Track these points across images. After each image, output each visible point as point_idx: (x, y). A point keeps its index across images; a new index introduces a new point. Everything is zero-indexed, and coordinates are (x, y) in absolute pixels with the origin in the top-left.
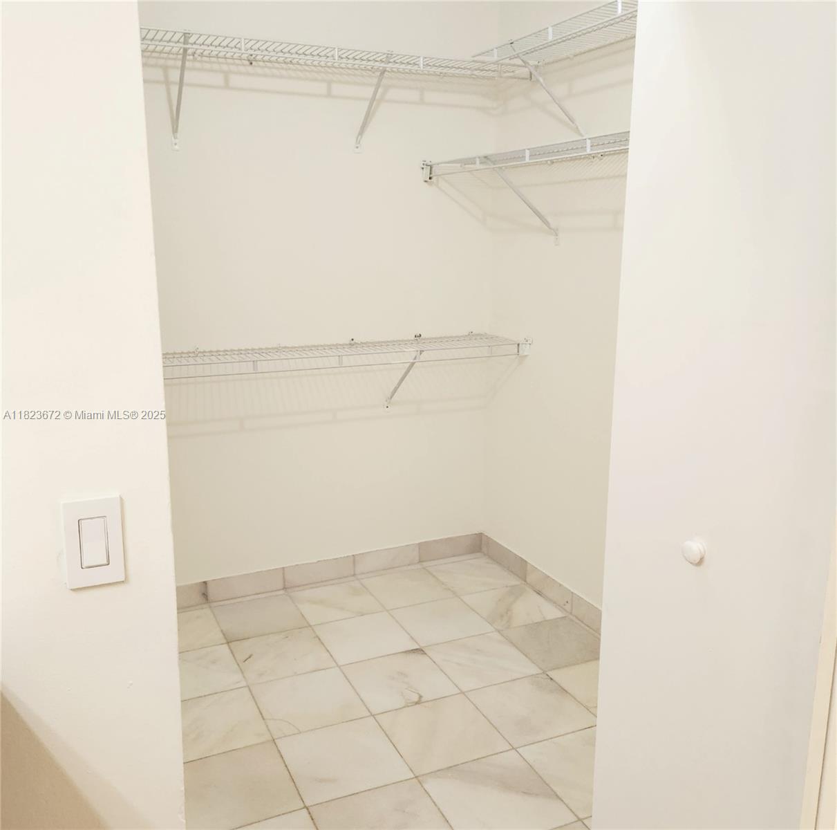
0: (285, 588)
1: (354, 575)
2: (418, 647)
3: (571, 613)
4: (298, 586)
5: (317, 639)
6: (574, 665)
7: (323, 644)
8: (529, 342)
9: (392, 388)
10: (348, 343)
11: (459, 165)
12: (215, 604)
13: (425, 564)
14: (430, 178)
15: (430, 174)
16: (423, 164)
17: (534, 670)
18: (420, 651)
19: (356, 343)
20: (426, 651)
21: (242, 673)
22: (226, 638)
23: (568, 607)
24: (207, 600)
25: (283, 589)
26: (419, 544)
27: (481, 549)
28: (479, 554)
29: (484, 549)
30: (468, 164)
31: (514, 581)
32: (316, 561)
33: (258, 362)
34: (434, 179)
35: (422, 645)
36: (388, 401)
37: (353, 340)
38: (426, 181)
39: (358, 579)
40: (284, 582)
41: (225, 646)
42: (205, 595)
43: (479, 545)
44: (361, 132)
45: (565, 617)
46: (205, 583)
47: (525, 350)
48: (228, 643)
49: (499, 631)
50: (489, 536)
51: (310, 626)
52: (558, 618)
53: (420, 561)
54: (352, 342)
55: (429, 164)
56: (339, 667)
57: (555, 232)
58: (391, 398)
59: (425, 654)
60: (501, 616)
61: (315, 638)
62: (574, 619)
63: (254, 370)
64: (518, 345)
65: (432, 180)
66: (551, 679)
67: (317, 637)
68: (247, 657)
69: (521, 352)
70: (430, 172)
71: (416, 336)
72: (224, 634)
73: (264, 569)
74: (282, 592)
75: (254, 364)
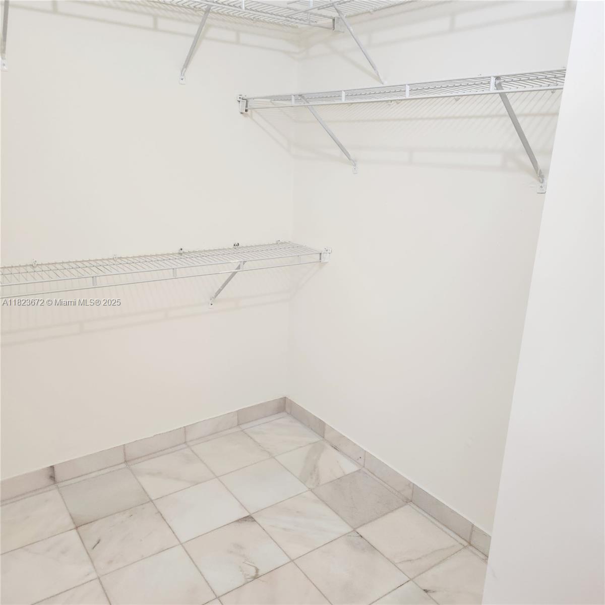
0: (126, 462)
1: (185, 443)
2: (248, 514)
3: (364, 467)
4: (138, 458)
5: (159, 514)
6: (376, 519)
7: (165, 520)
8: (329, 251)
9: (217, 290)
10: (177, 252)
11: (269, 100)
12: (63, 484)
13: (243, 427)
14: (246, 111)
15: (246, 107)
16: (240, 98)
17: (346, 529)
18: (249, 518)
19: (184, 252)
20: (256, 519)
21: (92, 562)
22: (74, 523)
23: (361, 461)
24: (55, 481)
25: (124, 463)
26: (237, 411)
27: (285, 408)
28: (284, 414)
29: (288, 409)
30: (278, 100)
31: (316, 438)
32: (152, 436)
33: (98, 278)
34: (249, 112)
35: (252, 511)
36: (212, 299)
37: (181, 249)
38: (242, 113)
39: (188, 446)
40: (125, 455)
41: (74, 532)
42: (52, 478)
43: (284, 406)
44: (186, 65)
45: (360, 470)
46: (52, 467)
47: (326, 258)
48: (76, 528)
49: (311, 490)
50: (292, 399)
51: (152, 501)
52: (355, 472)
53: (238, 425)
54: (181, 252)
55: (245, 98)
56: (181, 544)
57: (353, 162)
58: (215, 297)
59: (255, 521)
60: (310, 474)
61: (156, 513)
62: (367, 472)
63: (93, 285)
64: (321, 254)
65: (248, 112)
66: (361, 536)
67: (159, 512)
68: (96, 543)
69: (322, 260)
70: (246, 106)
71: (234, 245)
72: (72, 518)
73: (106, 449)
74: (123, 466)
75: (93, 280)
